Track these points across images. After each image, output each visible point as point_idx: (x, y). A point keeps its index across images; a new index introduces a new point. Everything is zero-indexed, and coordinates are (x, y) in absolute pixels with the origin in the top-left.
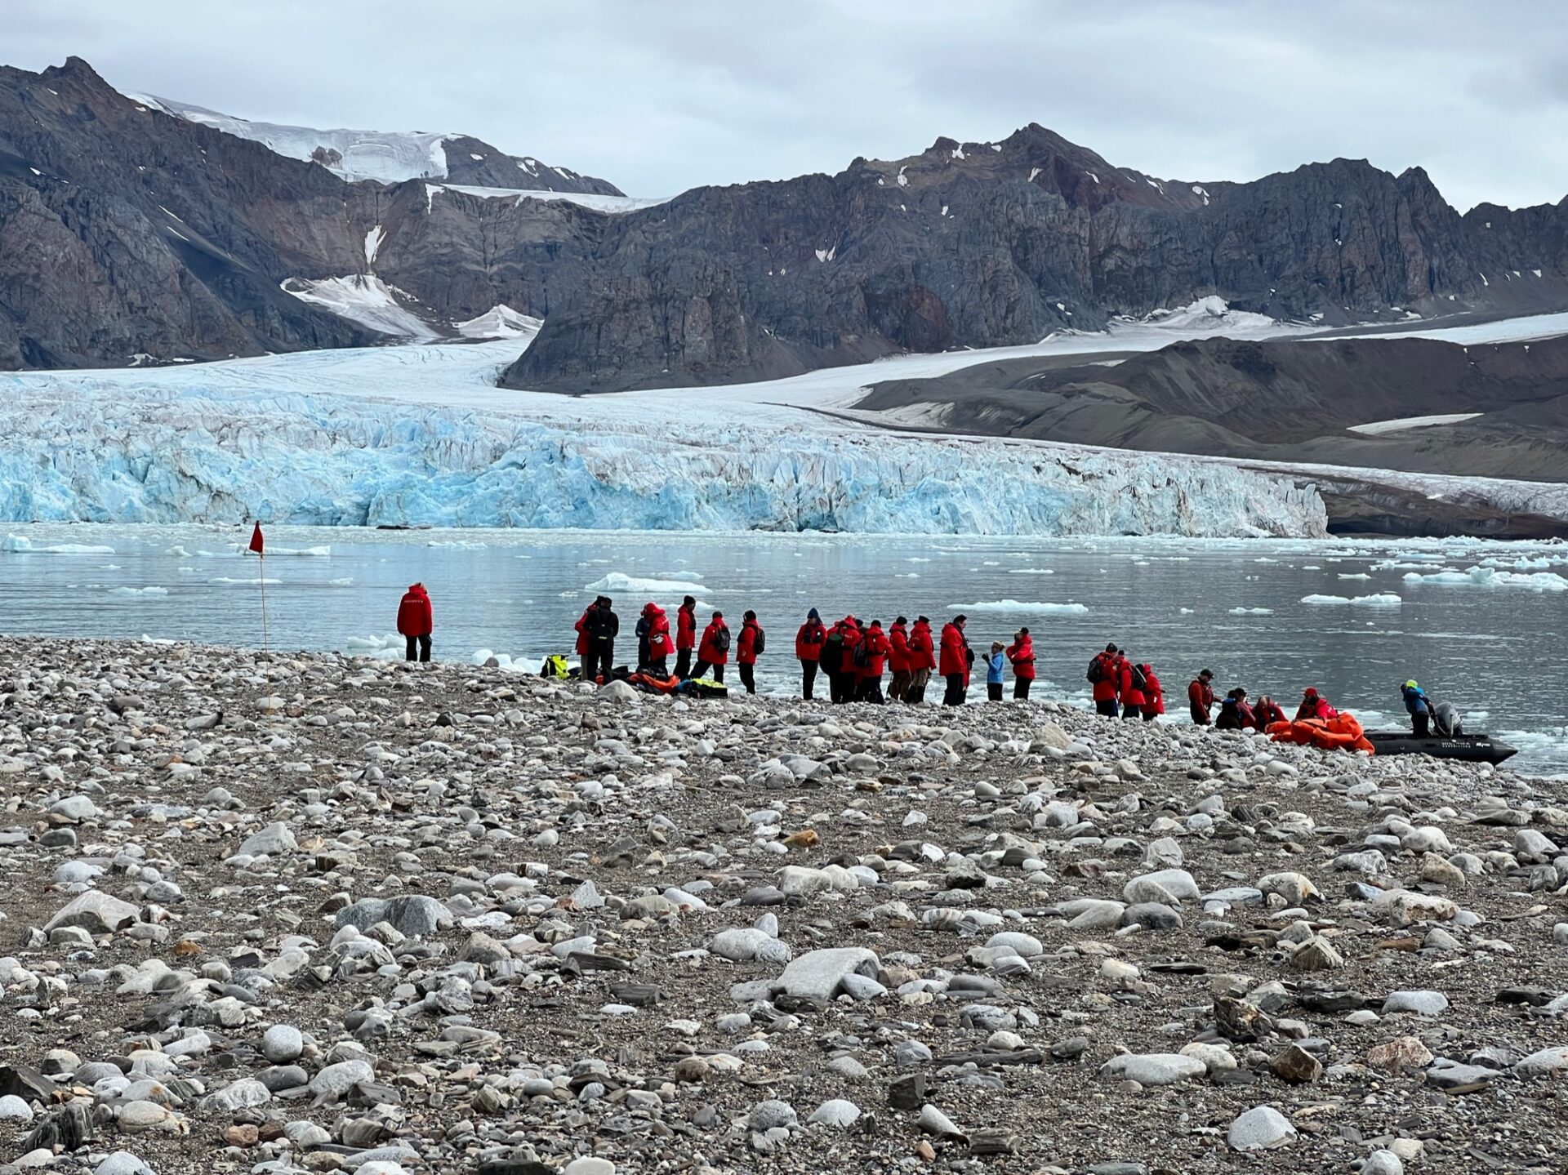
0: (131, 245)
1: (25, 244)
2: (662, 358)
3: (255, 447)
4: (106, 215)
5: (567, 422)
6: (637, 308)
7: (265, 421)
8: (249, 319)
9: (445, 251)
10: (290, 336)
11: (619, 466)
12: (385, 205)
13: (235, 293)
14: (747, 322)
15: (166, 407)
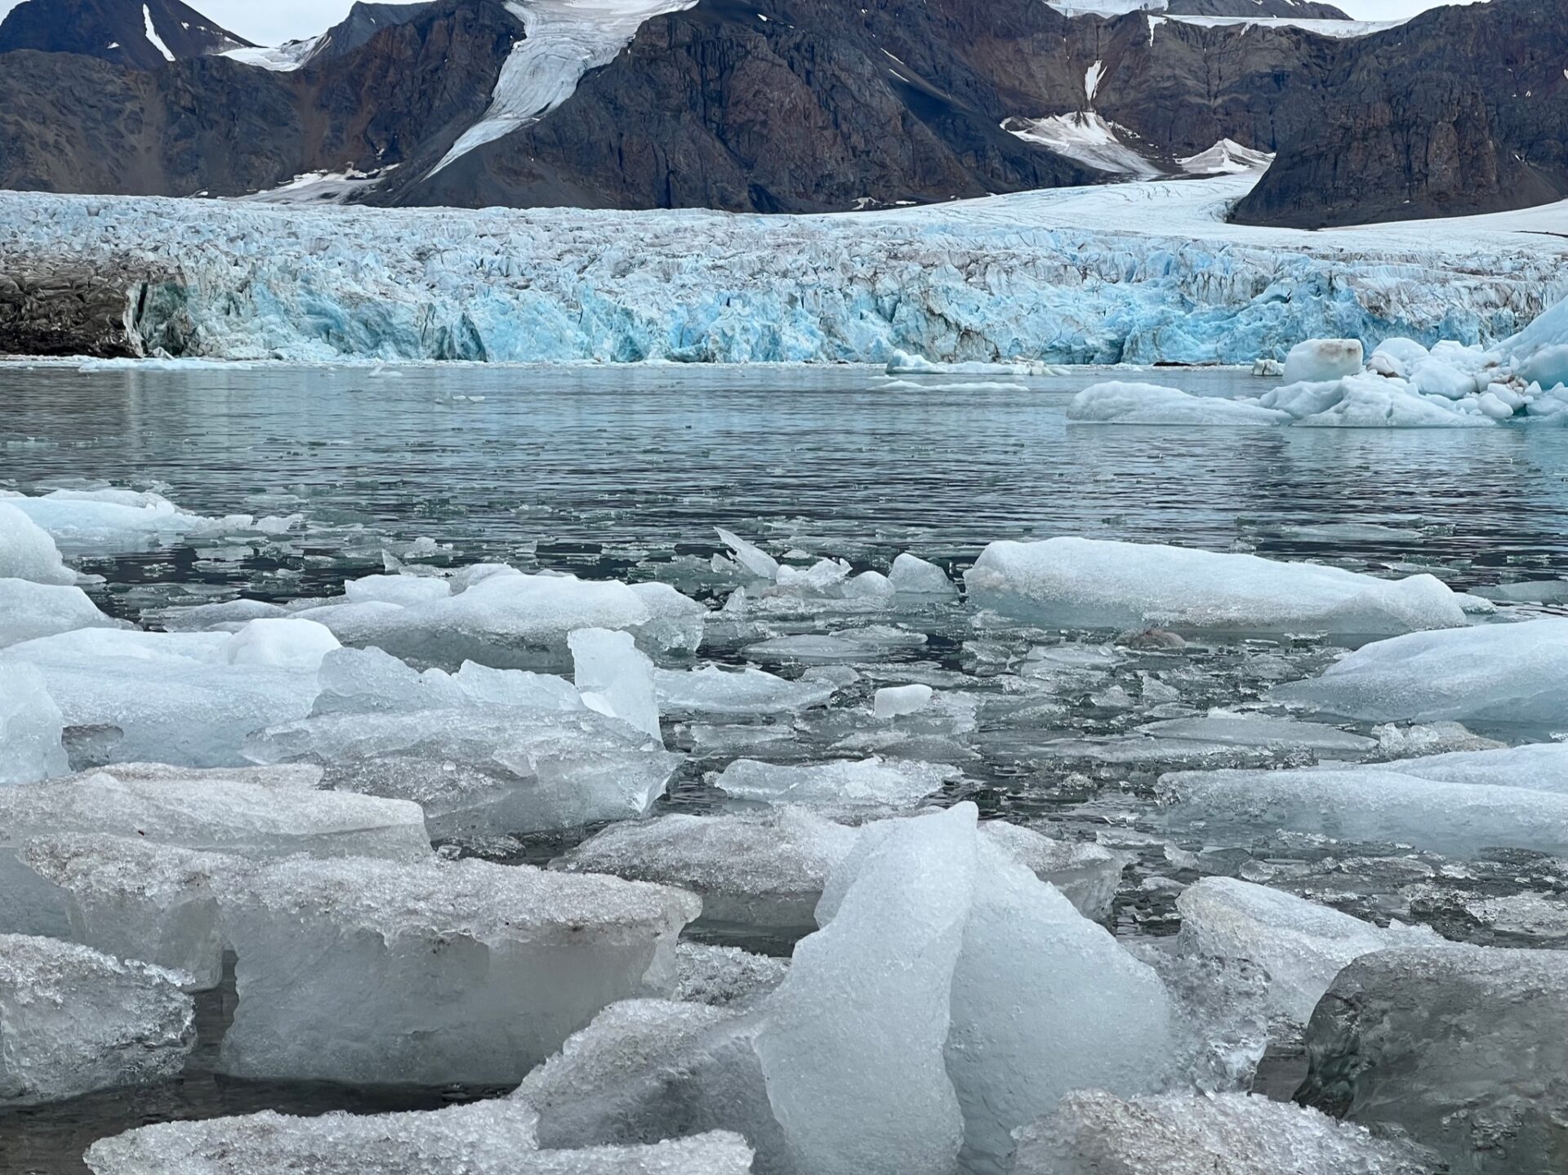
0: (854, 88)
1: (752, 91)
2: (1403, 188)
3: (1004, 282)
4: (830, 59)
5: (1329, 252)
6: (1377, 136)
7: (1014, 256)
8: (970, 161)
9: (1167, 84)
10: (1011, 177)
11: (1393, 297)
12: (1106, 39)
13: (956, 134)
14: (1496, 148)
15: (910, 243)
